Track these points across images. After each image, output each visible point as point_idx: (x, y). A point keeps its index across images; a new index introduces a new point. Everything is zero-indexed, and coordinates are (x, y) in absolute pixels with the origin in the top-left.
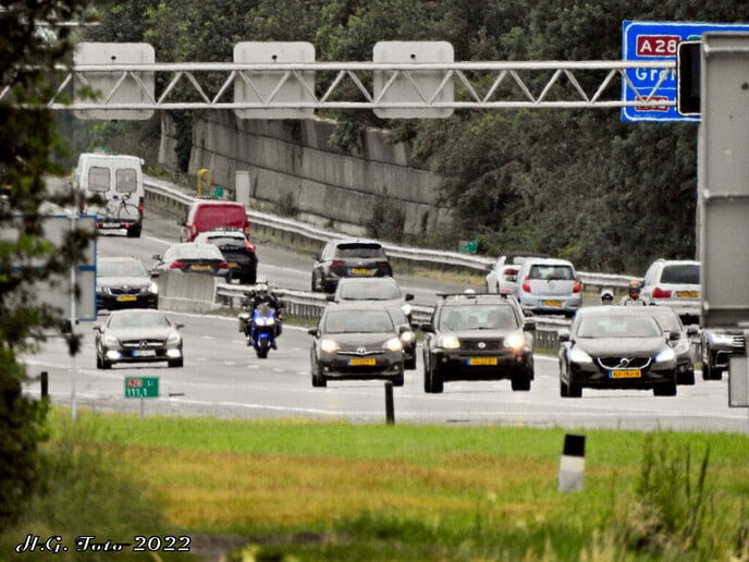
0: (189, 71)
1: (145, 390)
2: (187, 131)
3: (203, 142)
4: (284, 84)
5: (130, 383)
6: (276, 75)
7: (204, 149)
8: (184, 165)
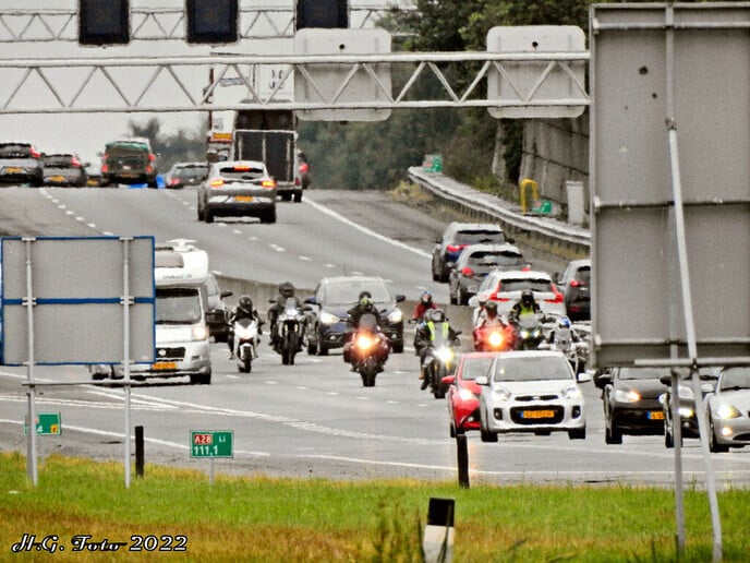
0: (432, 62)
1: (216, 447)
2: (516, 134)
3: (535, 147)
4: (547, 76)
5: (198, 439)
6: (537, 65)
7: (536, 156)
8: (514, 175)
